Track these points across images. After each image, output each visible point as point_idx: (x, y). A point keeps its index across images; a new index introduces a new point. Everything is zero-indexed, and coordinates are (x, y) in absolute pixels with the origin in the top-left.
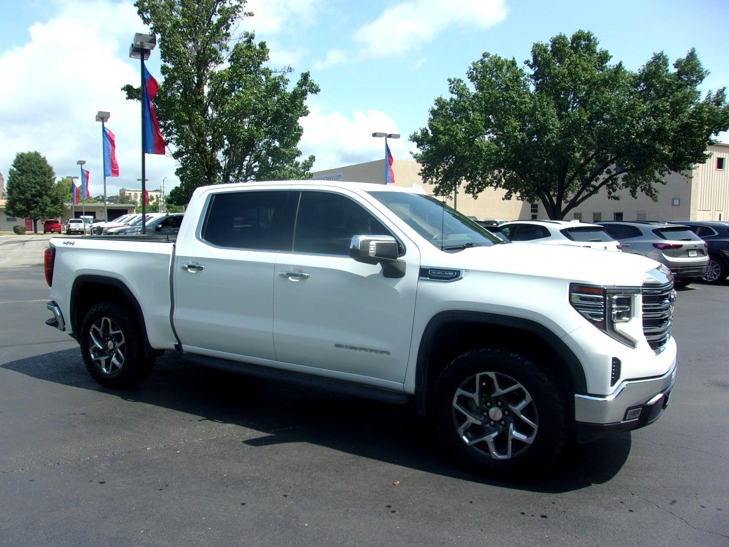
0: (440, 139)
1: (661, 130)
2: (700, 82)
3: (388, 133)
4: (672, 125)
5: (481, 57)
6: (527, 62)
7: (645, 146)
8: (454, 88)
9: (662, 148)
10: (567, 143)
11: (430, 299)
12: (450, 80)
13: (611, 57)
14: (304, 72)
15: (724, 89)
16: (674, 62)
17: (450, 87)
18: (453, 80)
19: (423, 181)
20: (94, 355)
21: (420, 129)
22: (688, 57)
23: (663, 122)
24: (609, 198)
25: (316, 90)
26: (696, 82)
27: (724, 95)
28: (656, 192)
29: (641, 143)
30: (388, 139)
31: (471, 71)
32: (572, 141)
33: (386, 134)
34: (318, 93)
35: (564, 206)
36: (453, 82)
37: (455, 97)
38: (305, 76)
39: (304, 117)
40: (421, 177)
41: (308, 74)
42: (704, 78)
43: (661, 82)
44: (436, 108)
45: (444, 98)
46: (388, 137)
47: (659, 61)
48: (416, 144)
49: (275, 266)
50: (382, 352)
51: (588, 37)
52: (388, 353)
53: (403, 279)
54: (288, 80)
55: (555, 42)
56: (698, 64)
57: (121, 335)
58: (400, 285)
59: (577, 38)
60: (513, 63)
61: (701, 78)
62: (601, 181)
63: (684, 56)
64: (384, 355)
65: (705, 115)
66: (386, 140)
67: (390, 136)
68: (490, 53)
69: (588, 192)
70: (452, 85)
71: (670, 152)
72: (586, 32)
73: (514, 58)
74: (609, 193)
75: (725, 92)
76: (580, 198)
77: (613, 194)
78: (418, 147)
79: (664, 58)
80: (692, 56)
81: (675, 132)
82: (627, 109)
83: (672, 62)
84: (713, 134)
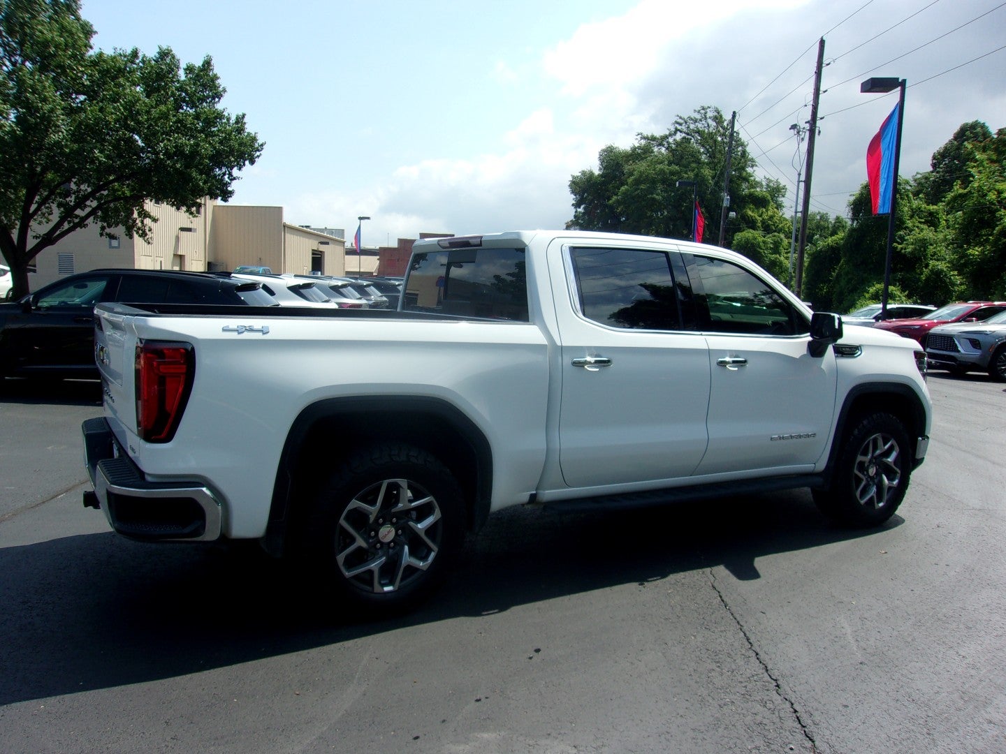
2: (217, 99)
15: (244, 116)
16: (185, 67)
22: (203, 65)
24: (101, 235)
26: (214, 98)
28: (149, 231)
35: (31, 243)
42: (222, 96)
47: (166, 58)
56: (216, 77)
62: (88, 210)
63: (198, 63)
69: (72, 224)
74: (103, 228)
75: (245, 120)
76: (58, 232)
77: (108, 230)
79: (173, 56)
80: (207, 64)
83: (183, 65)
84: (236, 168)
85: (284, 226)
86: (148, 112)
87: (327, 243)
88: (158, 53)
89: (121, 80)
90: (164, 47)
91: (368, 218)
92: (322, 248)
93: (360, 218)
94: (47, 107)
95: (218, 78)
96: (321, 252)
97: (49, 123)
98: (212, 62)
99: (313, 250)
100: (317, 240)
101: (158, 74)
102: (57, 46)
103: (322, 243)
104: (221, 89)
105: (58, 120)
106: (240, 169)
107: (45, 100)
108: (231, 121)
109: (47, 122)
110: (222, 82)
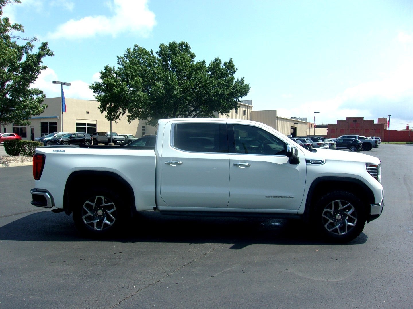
0: (115, 90)
1: (223, 94)
2: (234, 73)
3: (63, 82)
4: (226, 92)
5: (134, 47)
6: (157, 53)
7: (216, 101)
8: (120, 62)
9: (223, 102)
10: (184, 96)
11: (312, 172)
12: (118, 57)
13: (196, 56)
14: (44, 42)
15: (244, 78)
16: (224, 63)
17: (118, 61)
18: (120, 57)
19: (100, 112)
20: (86, 221)
21: (95, 82)
22: (229, 62)
23: (223, 90)
25: (51, 54)
26: (233, 73)
27: (244, 81)
29: (215, 99)
30: (63, 85)
31: (127, 53)
32: (186, 96)
33: (62, 82)
34: (53, 56)
36: (120, 59)
37: (121, 67)
38: (45, 45)
39: (44, 70)
40: (100, 110)
41: (47, 44)
42: (236, 71)
43: (220, 71)
44: (104, 71)
45: (110, 66)
46: (63, 84)
47: (217, 61)
48: (93, 90)
49: (229, 161)
50: (290, 197)
51: (187, 45)
52: (293, 197)
53: (299, 165)
54: (33, 46)
55: (171, 45)
56: (234, 65)
57: (113, 205)
58: (298, 167)
59: (181, 44)
60: (152, 53)
61: (235, 72)
64: (291, 199)
65: (238, 89)
66: (62, 86)
67: (64, 84)
68: (138, 45)
70: (119, 60)
71: (226, 104)
72: (186, 42)
73: (152, 50)
75: (244, 79)
78: (94, 93)
79: (219, 60)
80: (231, 61)
81: (228, 95)
82: (209, 83)
83: (223, 63)
84: (240, 97)
85: (277, 118)
86: (206, 81)
87: (298, 124)
88: (215, 60)
89: (198, 71)
90: (217, 57)
91: (318, 112)
92: (296, 126)
93: (315, 113)
94: (172, 83)
95: (234, 66)
96: (296, 127)
97: (174, 89)
98: (233, 60)
99: (291, 127)
100: (293, 123)
101: (213, 67)
102: (179, 63)
103: (295, 124)
104: (236, 69)
105: (176, 87)
106: (242, 98)
107: (173, 81)
108: (239, 80)
109: (173, 88)
110: (236, 67)
